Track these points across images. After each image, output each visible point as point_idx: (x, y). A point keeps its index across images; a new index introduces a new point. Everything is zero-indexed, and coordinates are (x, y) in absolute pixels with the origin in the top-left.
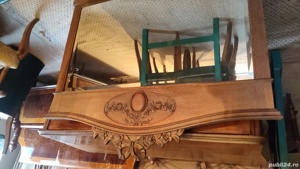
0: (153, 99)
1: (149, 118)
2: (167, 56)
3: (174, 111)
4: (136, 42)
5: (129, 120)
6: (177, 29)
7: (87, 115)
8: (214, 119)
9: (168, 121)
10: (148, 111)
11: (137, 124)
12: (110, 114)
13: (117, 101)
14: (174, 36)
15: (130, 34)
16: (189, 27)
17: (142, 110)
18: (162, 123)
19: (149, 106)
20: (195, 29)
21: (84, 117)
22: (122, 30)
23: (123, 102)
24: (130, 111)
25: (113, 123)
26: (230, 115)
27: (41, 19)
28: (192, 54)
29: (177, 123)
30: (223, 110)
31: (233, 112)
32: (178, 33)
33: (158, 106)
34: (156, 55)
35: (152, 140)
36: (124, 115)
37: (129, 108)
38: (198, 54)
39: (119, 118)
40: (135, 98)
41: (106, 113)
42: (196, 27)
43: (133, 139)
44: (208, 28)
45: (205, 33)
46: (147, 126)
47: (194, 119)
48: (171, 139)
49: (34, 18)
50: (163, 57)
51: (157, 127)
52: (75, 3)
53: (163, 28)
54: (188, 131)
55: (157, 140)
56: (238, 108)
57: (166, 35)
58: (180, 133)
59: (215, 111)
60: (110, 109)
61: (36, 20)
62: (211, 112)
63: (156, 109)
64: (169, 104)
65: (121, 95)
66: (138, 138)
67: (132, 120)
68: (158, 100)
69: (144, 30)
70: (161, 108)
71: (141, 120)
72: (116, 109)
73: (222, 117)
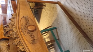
0: (35, 33)
1: (26, 34)
3: (32, 44)
5: (23, 26)
7: (21, 11)
9: (27, 43)
10: (29, 33)
11: (22, 30)
13: (30, 20)
14: (57, 38)
15: (53, 23)
16: (62, 42)
17: (29, 30)
18: (25, 40)
19: (31, 33)
21: (19, 9)
22: (53, 20)
23: (30, 22)
24: (27, 26)
25: (20, 20)
28: (52, 47)
29: (27, 47)
32: (59, 39)
33: (32, 36)
34: (48, 35)
35: (16, 38)
36: (24, 24)
38: (53, 49)
40: (33, 26)
41: (23, 17)
42: (63, 44)
43: (14, 29)
44: (64, 49)
46: (22, 34)
48: (18, 46)
50: (48, 37)
51: (23, 39)
53: (59, 33)
55: (16, 40)
58: (22, 50)
60: (26, 18)
64: (35, 41)
65: (32, 21)
66: (15, 31)
67: (23, 27)
68: (35, 36)
69: (56, 27)
71: (24, 31)
72: (26, 20)
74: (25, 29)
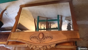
2: (42, 25)
4: (35, 20)
5: (38, 41)
6: (47, 17)
7: (24, 39)
8: (64, 41)
9: (51, 42)
10: (44, 39)
11: (41, 42)
12: (32, 39)
13: (34, 35)
14: (46, 19)
16: (51, 17)
17: (42, 38)
18: (49, 42)
19: (44, 37)
21: (23, 40)
22: (32, 16)
23: (36, 36)
25: (33, 42)
26: (69, 40)
27: (7, 10)
29: (54, 42)
30: (67, 38)
31: (70, 39)
32: (47, 18)
33: (47, 37)
35: (46, 47)
36: (37, 40)
37: (38, 37)
39: (35, 41)
41: (30, 39)
43: (40, 47)
44: (56, 17)
45: (54, 19)
47: (59, 41)
48: (52, 47)
49: (5, 9)
52: (20, 6)
54: (57, 45)
56: (70, 38)
57: (44, 18)
58: (55, 45)
59: (64, 39)
60: (32, 38)
61: (5, 10)
63: (47, 38)
64: (51, 36)
66: (42, 47)
68: (47, 35)
69: (38, 16)
70: (48, 38)
71: (42, 41)
72: (34, 38)
73: (67, 40)
74: (41, 40)
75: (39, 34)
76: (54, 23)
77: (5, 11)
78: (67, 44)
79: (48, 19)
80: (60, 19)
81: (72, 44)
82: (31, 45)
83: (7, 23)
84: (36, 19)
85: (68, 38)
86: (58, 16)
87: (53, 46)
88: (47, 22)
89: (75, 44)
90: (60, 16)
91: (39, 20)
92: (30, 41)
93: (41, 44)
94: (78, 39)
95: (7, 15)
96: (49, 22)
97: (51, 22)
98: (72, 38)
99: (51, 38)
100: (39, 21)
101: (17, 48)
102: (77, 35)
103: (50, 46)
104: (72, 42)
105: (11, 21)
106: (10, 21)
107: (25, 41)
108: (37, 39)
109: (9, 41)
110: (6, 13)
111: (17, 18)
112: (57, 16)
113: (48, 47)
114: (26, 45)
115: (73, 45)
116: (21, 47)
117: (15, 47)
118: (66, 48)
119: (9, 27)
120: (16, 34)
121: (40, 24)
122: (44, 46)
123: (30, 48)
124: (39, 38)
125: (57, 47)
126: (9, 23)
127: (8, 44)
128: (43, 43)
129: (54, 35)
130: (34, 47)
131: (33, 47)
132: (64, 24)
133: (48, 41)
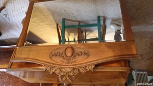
0: (77, 50)
1: (76, 59)
2: (71, 34)
3: (89, 56)
4: (57, 25)
5: (64, 61)
7: (39, 59)
8: (110, 59)
9: (86, 61)
10: (75, 56)
11: (69, 63)
12: (53, 58)
13: (57, 51)
14: (77, 23)
17: (71, 56)
18: (83, 62)
19: (75, 54)
20: (88, 21)
23: (60, 52)
25: (55, 63)
26: (117, 57)
27: (7, 7)
29: (91, 62)
30: (114, 55)
31: (119, 56)
32: (79, 22)
33: (80, 54)
35: (78, 71)
37: (64, 55)
39: (58, 60)
41: (51, 58)
43: (67, 70)
47: (100, 59)
48: (88, 70)
49: (2, 6)
51: (81, 64)
54: (97, 66)
57: (73, 22)
58: (93, 67)
59: (109, 56)
60: (53, 55)
61: (4, 7)
62: (108, 56)
63: (79, 55)
64: (86, 52)
65: (59, 48)
66: (70, 70)
67: (66, 61)
68: (80, 51)
69: (63, 19)
70: (82, 54)
71: (71, 61)
72: (56, 55)
73: (113, 58)
74: (69, 59)
75: (66, 49)
76: (91, 31)
77: (3, 10)
78: (114, 65)
79: (81, 24)
80: (102, 22)
81: (123, 65)
82: (52, 67)
83: (8, 31)
84: (60, 25)
85: (116, 55)
86: (99, 17)
87: (91, 68)
88: (79, 29)
89: (127, 65)
90: (103, 18)
91: (65, 25)
92: (51, 61)
93: (70, 65)
94: (134, 55)
95: (6, 17)
96: (82, 28)
97: (87, 28)
98: (123, 54)
99: (87, 55)
100: (64, 27)
101: (27, 74)
102: (131, 48)
103: (85, 68)
104: (122, 60)
105: (16, 28)
106: (13, 29)
107: (42, 61)
108: (62, 58)
109: (14, 61)
110: (5, 13)
111: (26, 22)
112: (97, 18)
113: (82, 71)
114: (44, 68)
115: (125, 66)
116: (34, 72)
117: (25, 72)
118: (112, 70)
119: (13, 39)
120: (25, 49)
121: (66, 33)
122: (74, 69)
123: (51, 73)
124: (66, 56)
125: (97, 70)
126: (12, 32)
127: (12, 67)
128: (73, 64)
129: (91, 51)
130: (58, 71)
131: (56, 70)
132: (109, 32)
133: (81, 61)
